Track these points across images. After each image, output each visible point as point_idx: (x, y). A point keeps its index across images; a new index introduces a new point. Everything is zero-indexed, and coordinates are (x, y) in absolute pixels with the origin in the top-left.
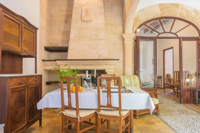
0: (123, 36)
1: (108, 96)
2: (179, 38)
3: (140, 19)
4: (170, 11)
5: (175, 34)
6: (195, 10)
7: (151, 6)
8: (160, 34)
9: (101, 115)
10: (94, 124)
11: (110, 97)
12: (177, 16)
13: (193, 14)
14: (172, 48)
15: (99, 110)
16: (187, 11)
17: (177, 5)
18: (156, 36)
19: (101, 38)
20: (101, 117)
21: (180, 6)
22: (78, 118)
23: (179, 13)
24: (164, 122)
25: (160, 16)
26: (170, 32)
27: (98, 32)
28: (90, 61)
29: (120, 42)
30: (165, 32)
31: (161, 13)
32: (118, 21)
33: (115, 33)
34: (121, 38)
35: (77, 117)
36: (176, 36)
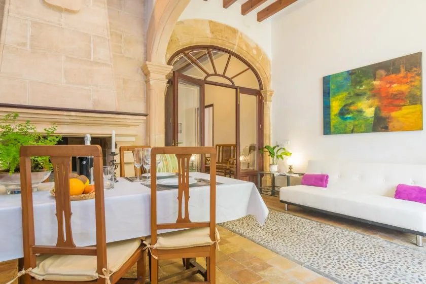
0: (148, 66)
1: (180, 198)
2: (236, 88)
3: (178, 39)
4: (224, 39)
5: (230, 80)
6: (257, 45)
7: (196, 21)
8: (208, 75)
9: (160, 251)
10: (136, 279)
11: (187, 198)
12: (233, 51)
13: (255, 52)
14: (212, 105)
15: (153, 237)
16: (247, 45)
17: (234, 31)
18: (202, 78)
19: (99, 61)
20: (158, 257)
21: (239, 33)
22: (104, 279)
23: (237, 44)
24: (238, 233)
25: (210, 43)
26: (223, 76)
27: (92, 45)
28: (73, 114)
29: (139, 78)
30: (216, 74)
31: (211, 38)
32: (134, 32)
33: (127, 58)
34: (140, 71)
35: (103, 277)
36: (232, 84)
